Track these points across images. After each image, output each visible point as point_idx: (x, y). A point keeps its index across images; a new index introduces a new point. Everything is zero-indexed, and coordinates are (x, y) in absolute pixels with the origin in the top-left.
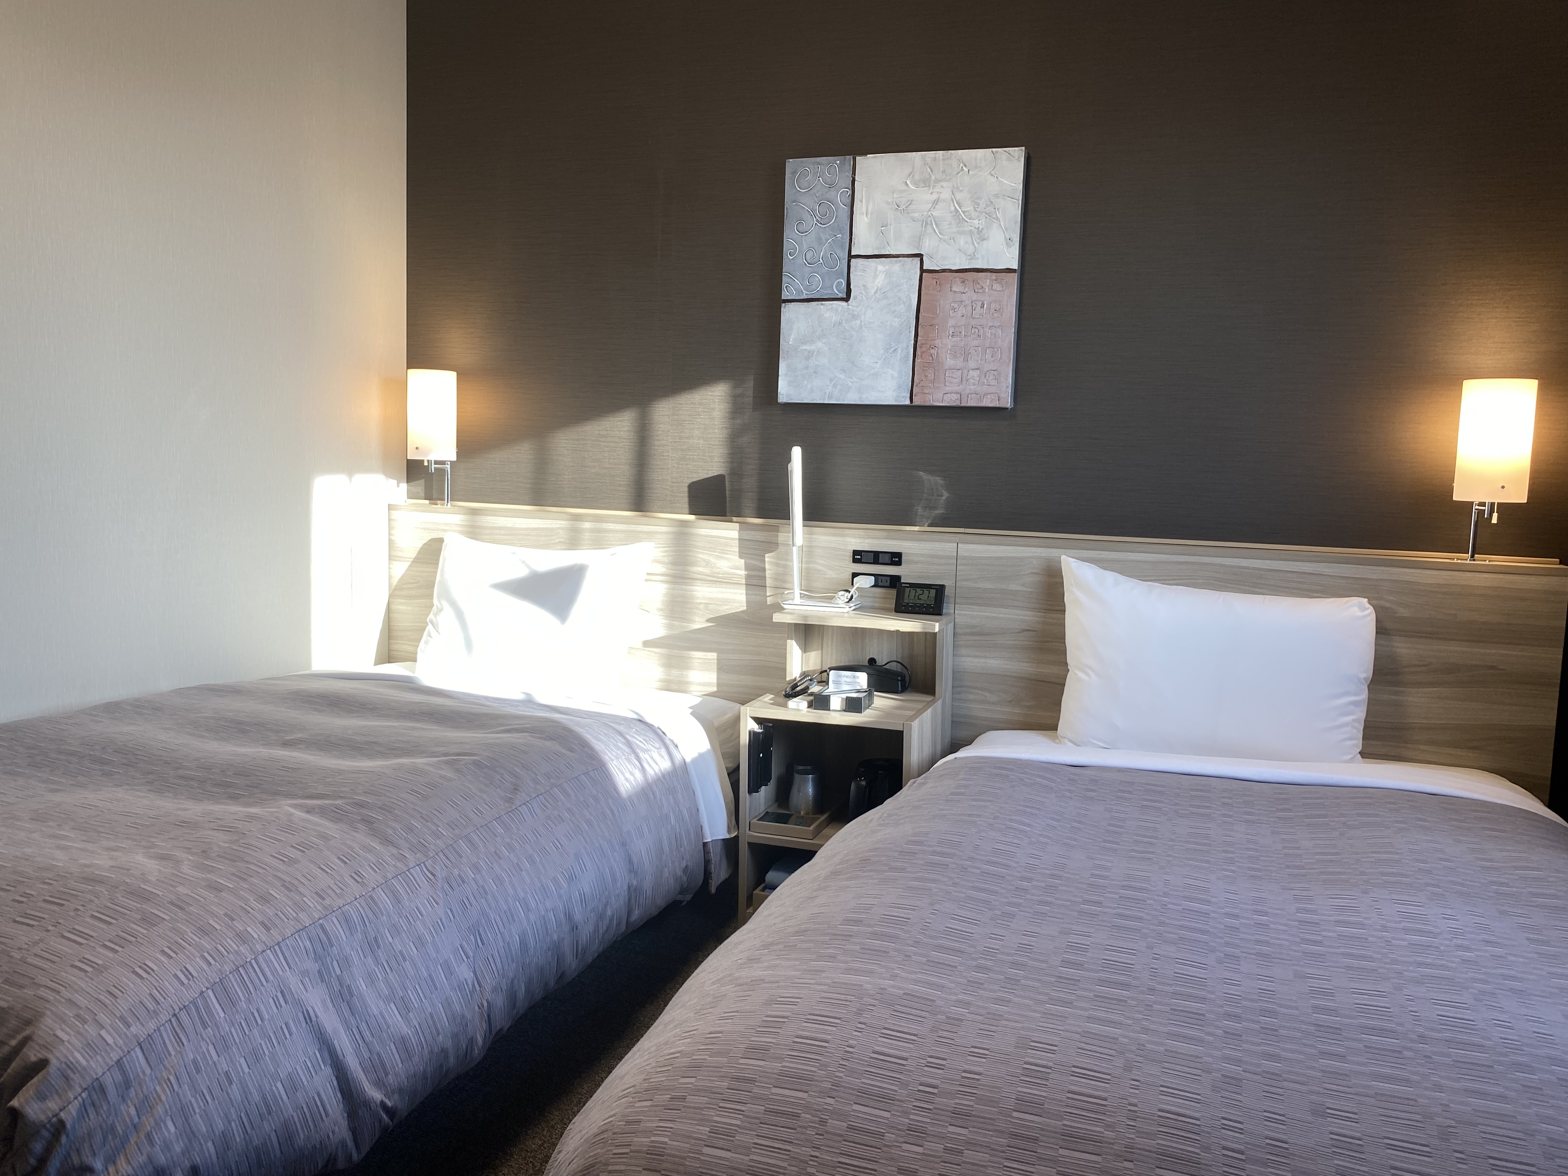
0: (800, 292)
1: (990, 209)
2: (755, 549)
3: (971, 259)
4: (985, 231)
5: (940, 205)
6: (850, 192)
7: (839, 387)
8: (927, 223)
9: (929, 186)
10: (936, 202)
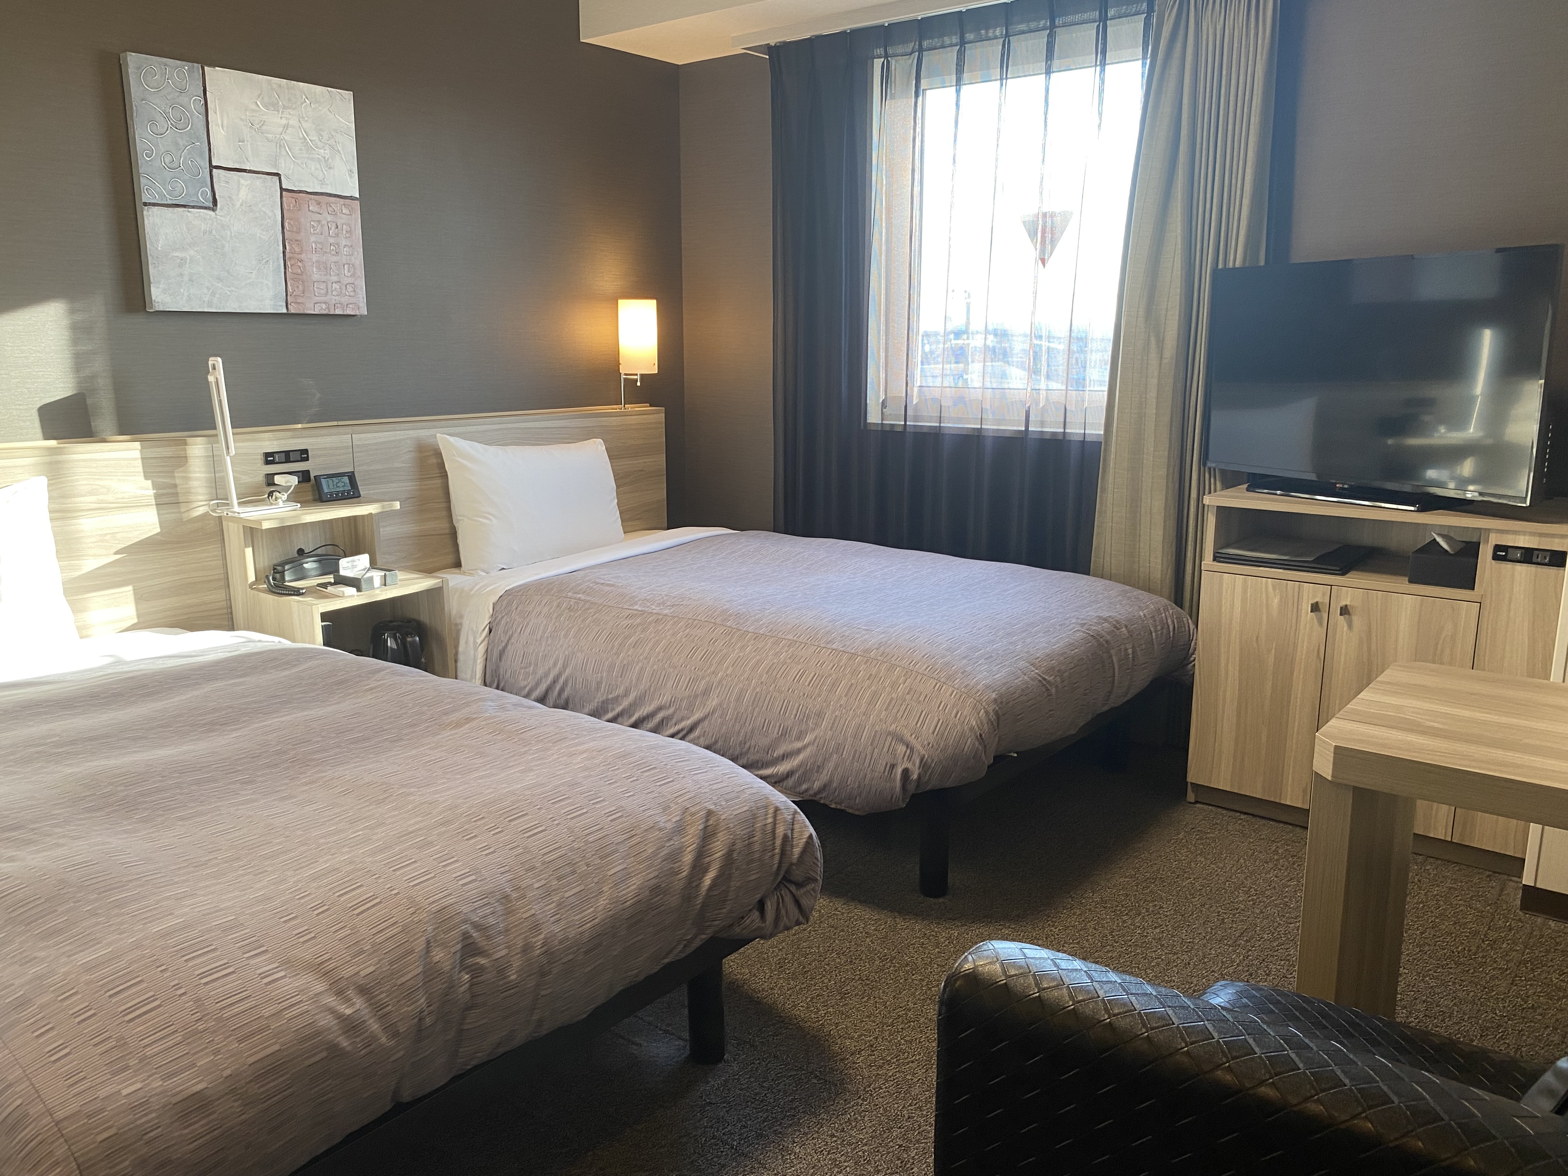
0: (162, 196)
1: (332, 142)
2: (163, 466)
3: (322, 184)
4: (330, 160)
5: (290, 130)
6: (203, 102)
7: (217, 296)
8: (280, 145)
9: (278, 111)
10: (286, 127)
